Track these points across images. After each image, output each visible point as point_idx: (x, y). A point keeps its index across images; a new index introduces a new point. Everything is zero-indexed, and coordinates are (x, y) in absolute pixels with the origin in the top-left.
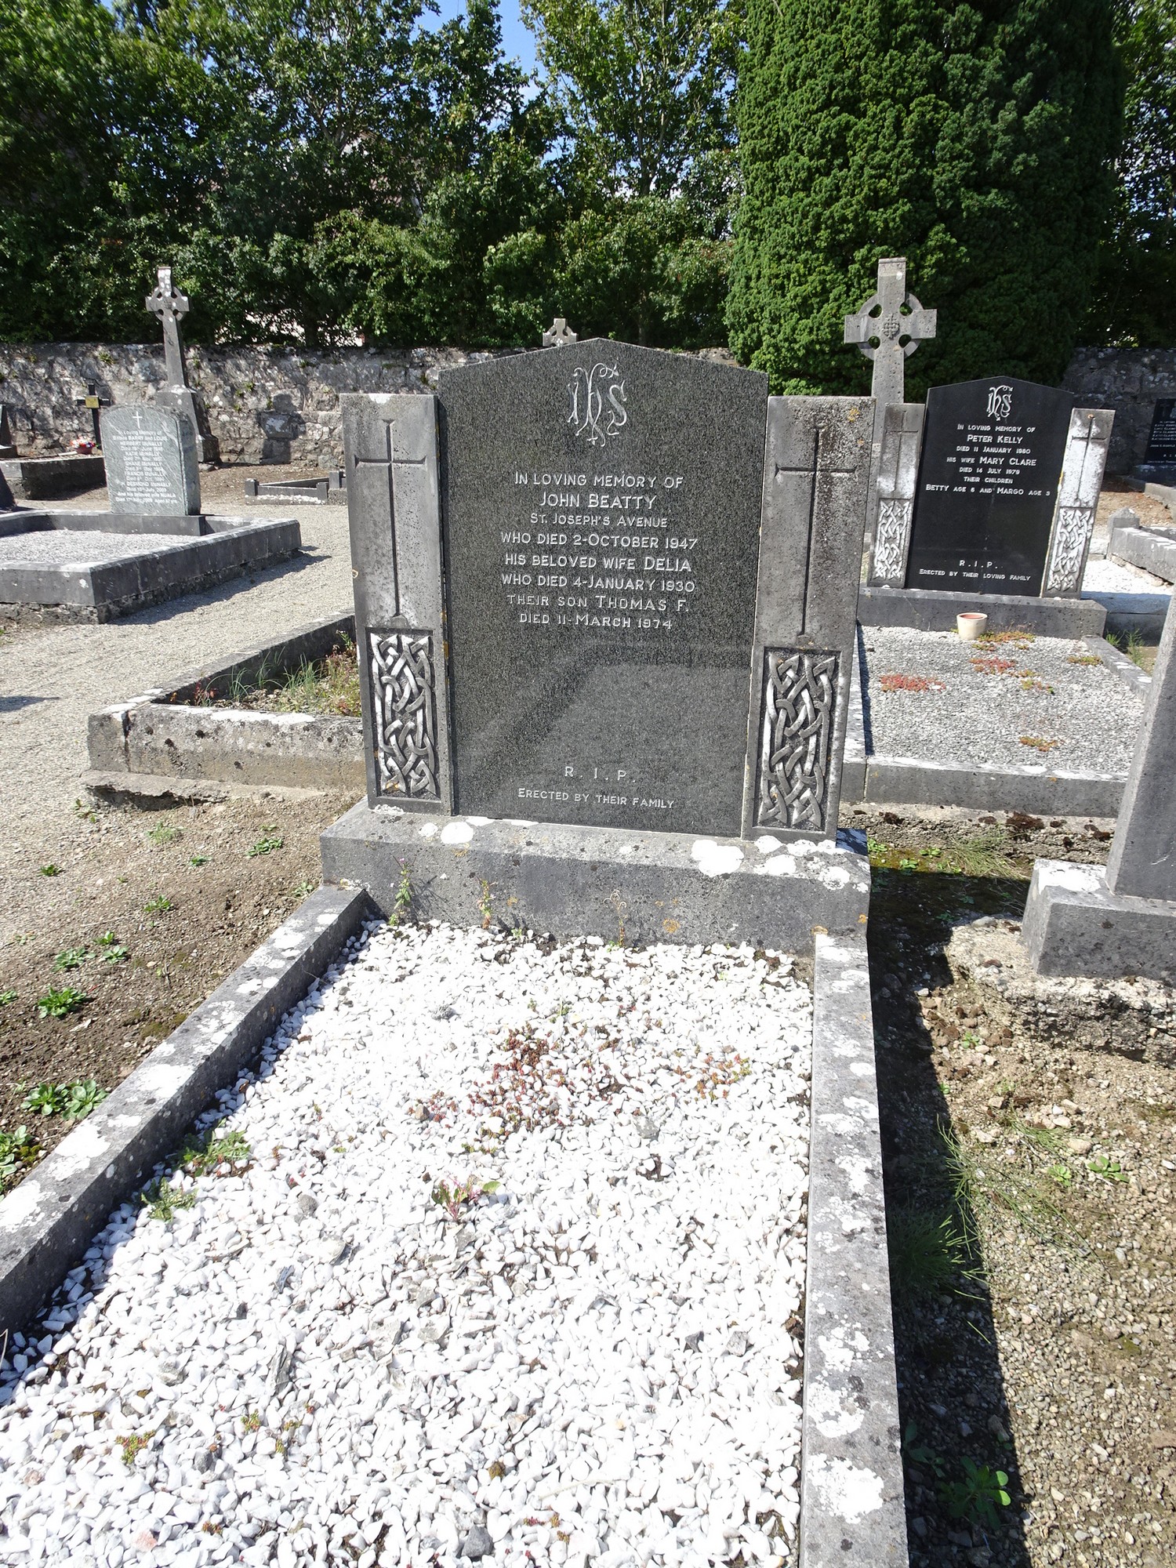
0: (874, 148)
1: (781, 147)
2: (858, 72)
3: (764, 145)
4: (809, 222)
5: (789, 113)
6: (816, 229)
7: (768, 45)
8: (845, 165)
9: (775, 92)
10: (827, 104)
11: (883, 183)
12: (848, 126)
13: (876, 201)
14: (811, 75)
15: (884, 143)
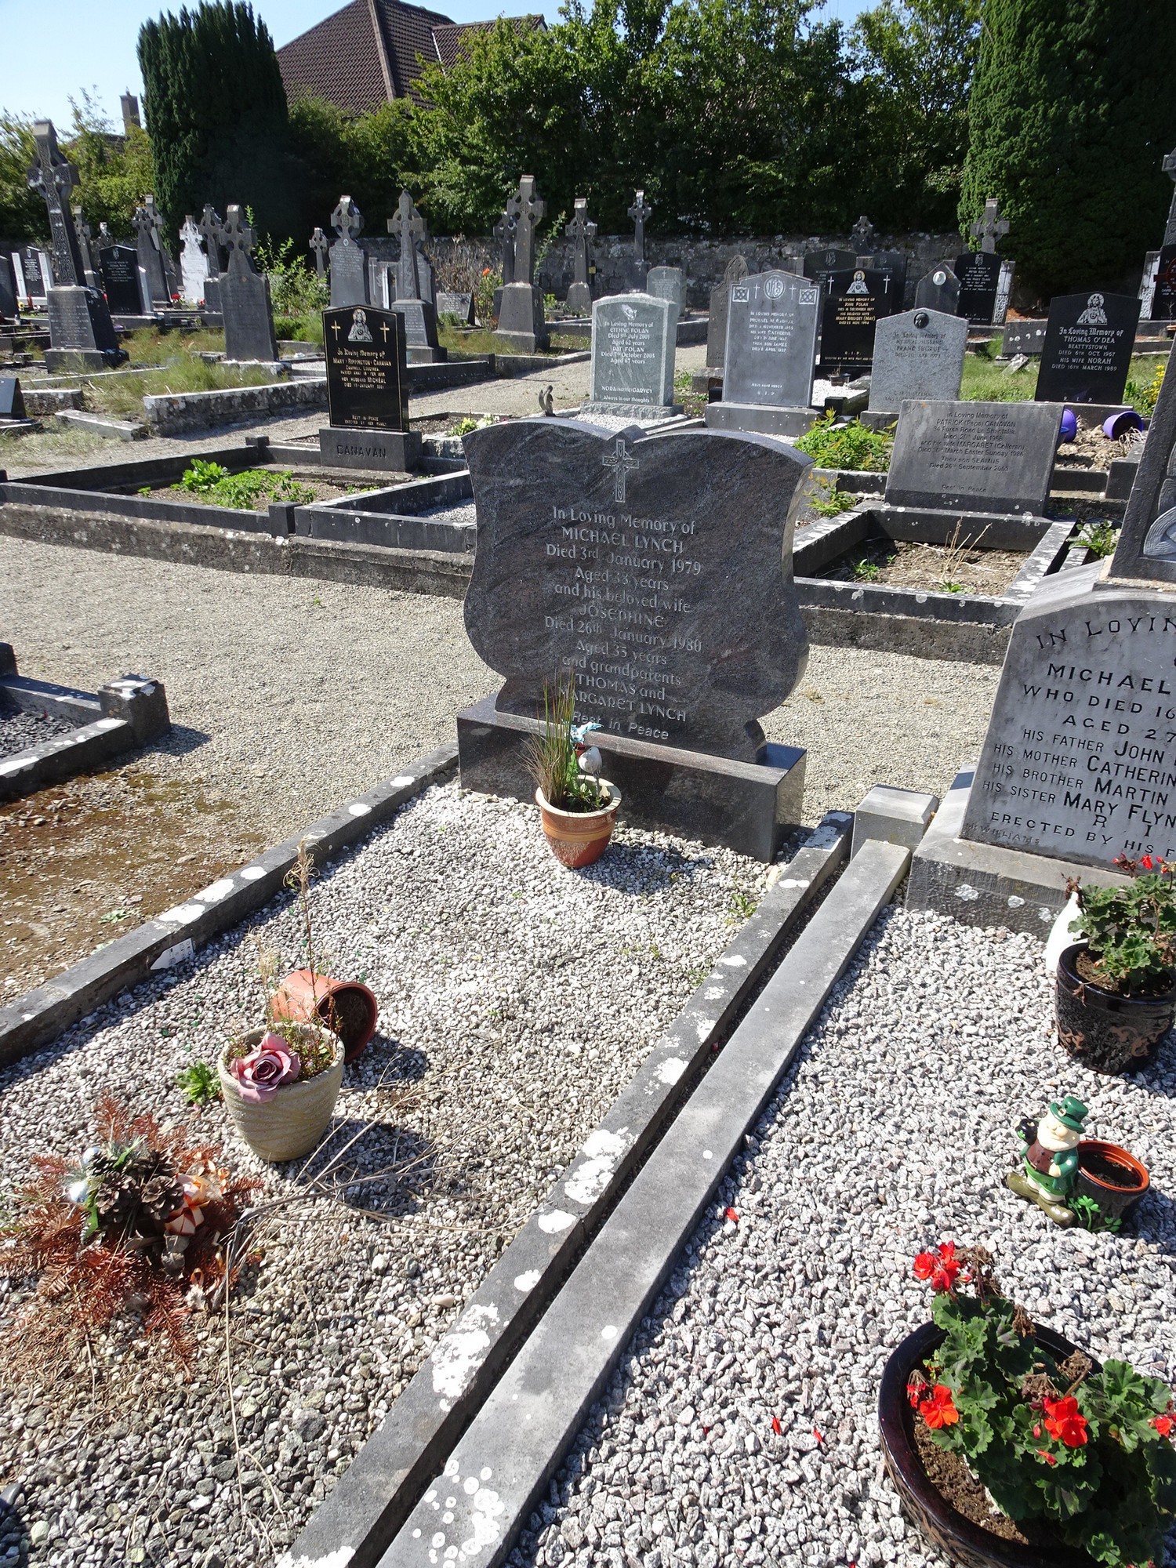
0: (1031, 127)
1: (987, 123)
2: (1026, 89)
3: (980, 121)
4: (997, 165)
5: (994, 104)
6: (1000, 168)
7: (988, 64)
8: (1018, 135)
9: (988, 92)
10: (1010, 103)
11: (1035, 145)
12: (1020, 114)
13: (1031, 154)
14: (1004, 86)
15: (1037, 124)
